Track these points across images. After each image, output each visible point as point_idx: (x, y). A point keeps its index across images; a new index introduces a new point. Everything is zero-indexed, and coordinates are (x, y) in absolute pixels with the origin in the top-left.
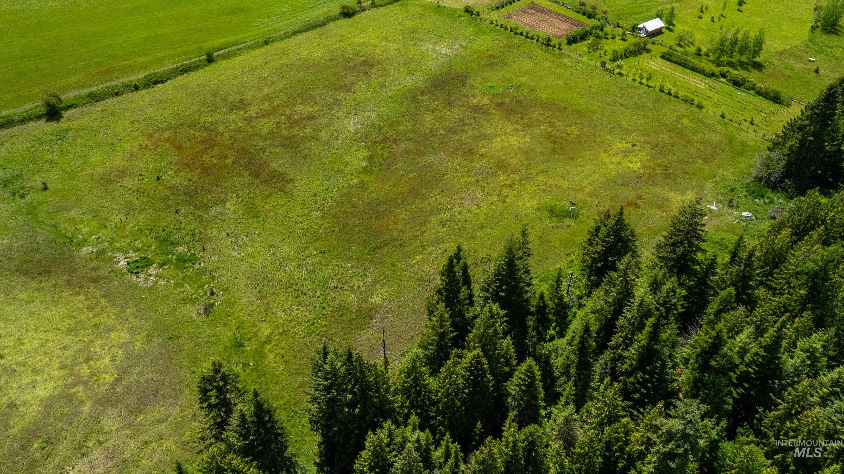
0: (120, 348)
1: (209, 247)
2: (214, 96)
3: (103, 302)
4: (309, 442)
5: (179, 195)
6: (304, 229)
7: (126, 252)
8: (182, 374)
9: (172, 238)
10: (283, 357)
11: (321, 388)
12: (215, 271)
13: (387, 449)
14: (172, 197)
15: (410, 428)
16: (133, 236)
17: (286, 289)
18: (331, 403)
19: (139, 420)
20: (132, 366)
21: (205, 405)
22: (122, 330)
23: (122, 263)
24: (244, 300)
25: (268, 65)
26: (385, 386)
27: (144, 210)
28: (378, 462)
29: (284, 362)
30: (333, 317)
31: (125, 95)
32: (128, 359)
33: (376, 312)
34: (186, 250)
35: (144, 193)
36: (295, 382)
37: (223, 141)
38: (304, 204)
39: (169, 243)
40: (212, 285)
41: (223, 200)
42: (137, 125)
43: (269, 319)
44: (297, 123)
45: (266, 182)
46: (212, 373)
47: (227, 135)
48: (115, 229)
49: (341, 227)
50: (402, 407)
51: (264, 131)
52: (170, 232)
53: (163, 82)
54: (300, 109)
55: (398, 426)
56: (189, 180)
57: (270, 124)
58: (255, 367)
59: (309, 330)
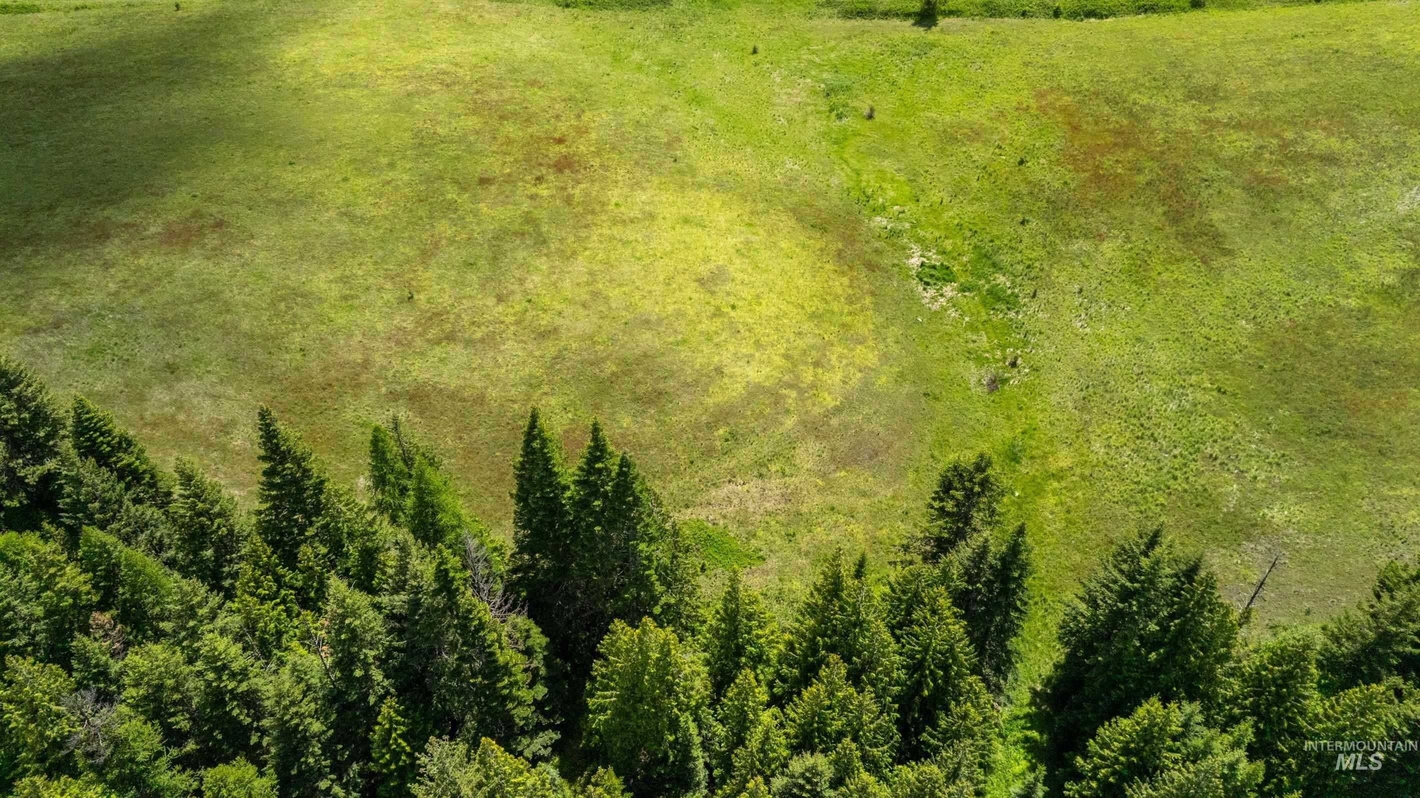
0: (860, 371)
1: (1043, 296)
2: (1173, 65)
3: (868, 300)
4: (1042, 653)
5: (1038, 199)
6: (1209, 339)
7: (927, 248)
8: (918, 450)
9: (997, 258)
10: (1068, 512)
11: (1115, 587)
12: (1034, 335)
13: (1169, 742)
14: (1026, 198)
15: (1227, 738)
16: (946, 229)
17: (1129, 416)
18: (1116, 617)
19: (838, 475)
20: (862, 402)
21: (936, 504)
22: (873, 349)
23: (915, 261)
24: (1054, 399)
25: (1299, 41)
26: (1223, 650)
27: (978, 199)
28: (1143, 748)
29: (1066, 519)
30: (1181, 498)
31: (1034, 19)
32: (862, 390)
33: (1263, 534)
34: (1008, 284)
35: (990, 175)
36: (1067, 558)
37: (1149, 144)
38: (1231, 300)
39: (990, 262)
40: (1019, 352)
41: (1100, 235)
42: (1030, 71)
43: (1077, 446)
44: (1296, 159)
45: (1186, 237)
46: (971, 468)
47: (1162, 135)
48: (928, 210)
49: (1279, 367)
50: (1233, 701)
51: (1229, 152)
52: (999, 248)
53: (1101, 16)
54: (1316, 137)
55: (1208, 723)
56: (1065, 183)
57: (1245, 144)
58: (1019, 501)
59: (1132, 497)
